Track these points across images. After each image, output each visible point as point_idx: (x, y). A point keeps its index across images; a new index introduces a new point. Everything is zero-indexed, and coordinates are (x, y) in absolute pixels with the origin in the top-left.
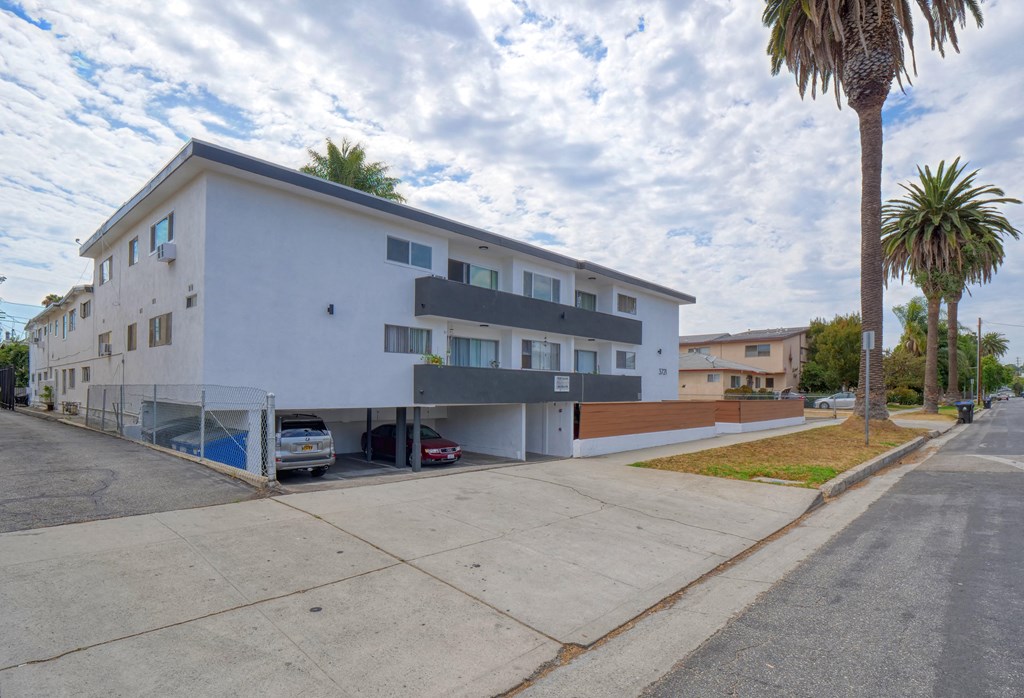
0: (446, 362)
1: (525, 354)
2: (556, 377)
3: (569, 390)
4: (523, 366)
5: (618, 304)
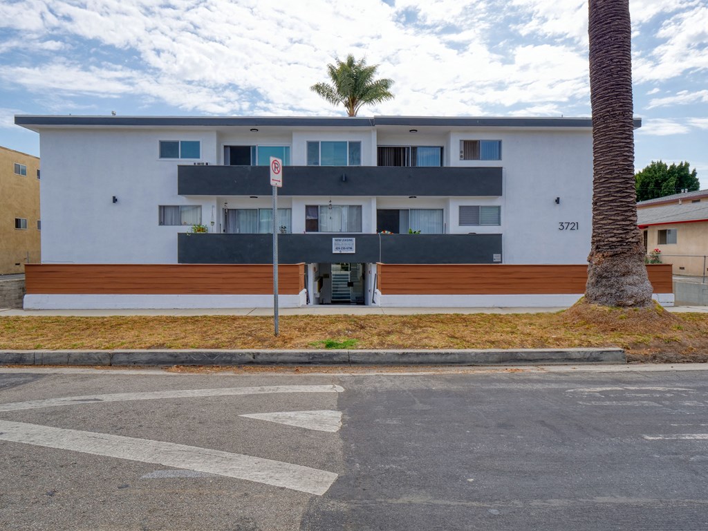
0: (213, 230)
1: (309, 218)
2: (334, 239)
3: (354, 252)
4: (307, 230)
5: (461, 152)
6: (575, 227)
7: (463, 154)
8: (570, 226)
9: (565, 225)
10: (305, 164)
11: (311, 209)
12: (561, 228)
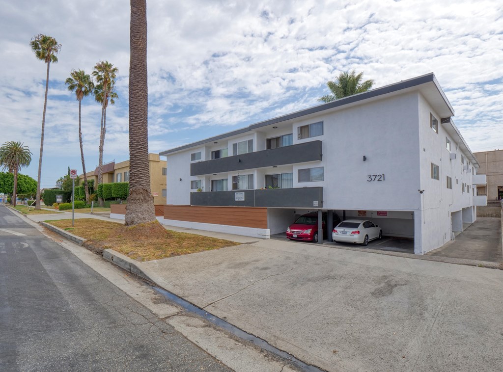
0: (204, 190)
1: (234, 183)
2: (235, 193)
3: (244, 200)
4: (233, 189)
5: (299, 135)
6: (382, 179)
7: (300, 136)
8: (378, 178)
9: (373, 178)
10: (232, 155)
11: (235, 178)
12: (370, 179)
